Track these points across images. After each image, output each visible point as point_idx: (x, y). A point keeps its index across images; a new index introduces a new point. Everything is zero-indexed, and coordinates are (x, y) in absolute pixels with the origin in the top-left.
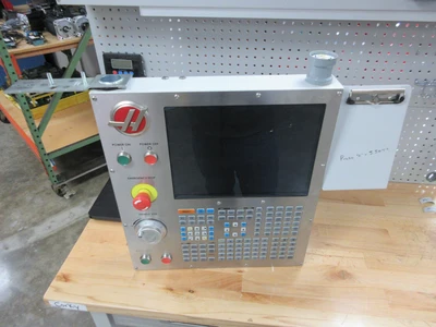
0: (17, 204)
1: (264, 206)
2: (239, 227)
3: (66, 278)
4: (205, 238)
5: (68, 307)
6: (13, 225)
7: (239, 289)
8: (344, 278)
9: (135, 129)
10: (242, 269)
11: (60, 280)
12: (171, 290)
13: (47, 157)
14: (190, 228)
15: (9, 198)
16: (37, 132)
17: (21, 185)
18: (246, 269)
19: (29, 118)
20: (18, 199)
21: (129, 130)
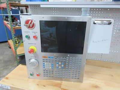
0: (7, 69)
1: (69, 57)
2: (61, 64)
3: (7, 78)
4: (50, 68)
5: (5, 87)
6: (4, 74)
7: (60, 87)
8: (97, 88)
9: (31, 27)
10: (62, 81)
11: (5, 79)
12: (38, 85)
13: (17, 56)
14: (46, 63)
15: (5, 67)
16: (16, 48)
17: (9, 64)
18: (63, 82)
19: (15, 46)
20: (7, 67)
21: (29, 27)
